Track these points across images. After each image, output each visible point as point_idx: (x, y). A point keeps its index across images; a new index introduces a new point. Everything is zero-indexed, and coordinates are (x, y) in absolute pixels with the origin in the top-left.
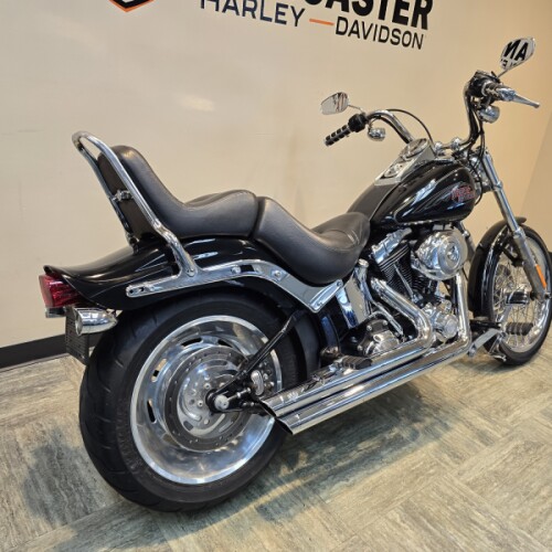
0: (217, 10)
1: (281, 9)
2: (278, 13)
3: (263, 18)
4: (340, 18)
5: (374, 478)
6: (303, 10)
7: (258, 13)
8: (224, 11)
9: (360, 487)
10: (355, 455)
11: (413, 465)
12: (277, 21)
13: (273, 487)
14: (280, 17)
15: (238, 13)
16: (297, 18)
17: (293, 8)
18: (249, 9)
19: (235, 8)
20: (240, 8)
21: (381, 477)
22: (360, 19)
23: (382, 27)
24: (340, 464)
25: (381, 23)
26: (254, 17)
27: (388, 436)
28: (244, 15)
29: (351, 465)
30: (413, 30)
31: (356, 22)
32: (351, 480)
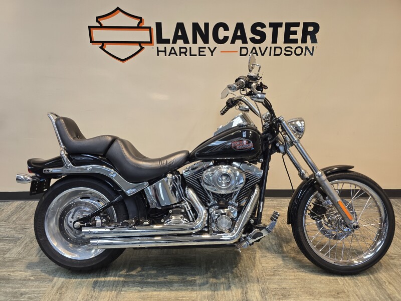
0: (166, 55)
1: (201, 50)
2: (200, 52)
3: (191, 55)
4: (241, 48)
5: (155, 293)
6: (215, 48)
7: (188, 53)
8: (169, 55)
9: (143, 294)
10: (161, 279)
11: (183, 297)
12: (200, 55)
13: (111, 276)
14: (201, 53)
15: (177, 55)
16: (212, 52)
17: (209, 48)
18: (183, 53)
19: (175, 53)
20: (178, 53)
21: (158, 295)
22: (257, 46)
23: (275, 48)
24: (149, 280)
25: (274, 45)
26: (186, 55)
27: (189, 278)
28: (180, 55)
29: (153, 283)
30: (304, 46)
31: (254, 48)
32: (144, 289)
